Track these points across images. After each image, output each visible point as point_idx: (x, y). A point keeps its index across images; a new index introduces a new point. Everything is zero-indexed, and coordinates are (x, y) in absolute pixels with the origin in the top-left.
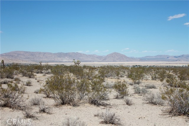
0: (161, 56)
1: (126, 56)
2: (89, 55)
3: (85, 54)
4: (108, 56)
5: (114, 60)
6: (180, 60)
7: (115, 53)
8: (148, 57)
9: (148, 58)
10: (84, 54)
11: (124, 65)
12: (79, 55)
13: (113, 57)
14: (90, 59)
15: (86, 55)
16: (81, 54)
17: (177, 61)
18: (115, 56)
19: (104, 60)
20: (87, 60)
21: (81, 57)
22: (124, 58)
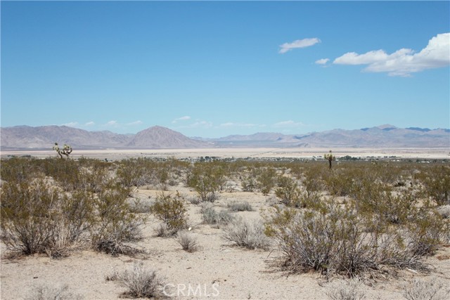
2: (94, 133)
4: (139, 134)
5: (154, 145)
6: (307, 145)
7: (157, 128)
8: (233, 136)
9: (235, 139)
10: (80, 130)
11: (177, 157)
12: (69, 132)
13: (151, 136)
14: (96, 143)
15: (87, 132)
16: (74, 129)
17: (299, 146)
18: (157, 136)
19: (131, 144)
20: (89, 144)
21: (75, 138)
22: (178, 139)
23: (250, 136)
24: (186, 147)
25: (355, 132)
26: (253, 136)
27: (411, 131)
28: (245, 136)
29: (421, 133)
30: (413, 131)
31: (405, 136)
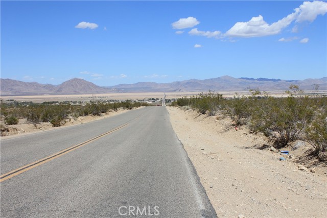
0: (144, 83)
1: (94, 84)
2: (30, 84)
3: (23, 83)
4: (63, 84)
5: (75, 91)
6: (181, 90)
7: (76, 79)
10: (20, 82)
12: (12, 83)
13: (73, 85)
14: (33, 91)
15: (25, 83)
16: (15, 81)
17: (175, 91)
18: (76, 85)
19: (58, 91)
20: (27, 91)
21: (17, 87)
22: (91, 87)
23: (133, 85)
24: (98, 92)
25: (206, 81)
26: (136, 84)
27: (242, 80)
28: (130, 84)
29: (250, 81)
30: (244, 80)
31: (240, 83)
